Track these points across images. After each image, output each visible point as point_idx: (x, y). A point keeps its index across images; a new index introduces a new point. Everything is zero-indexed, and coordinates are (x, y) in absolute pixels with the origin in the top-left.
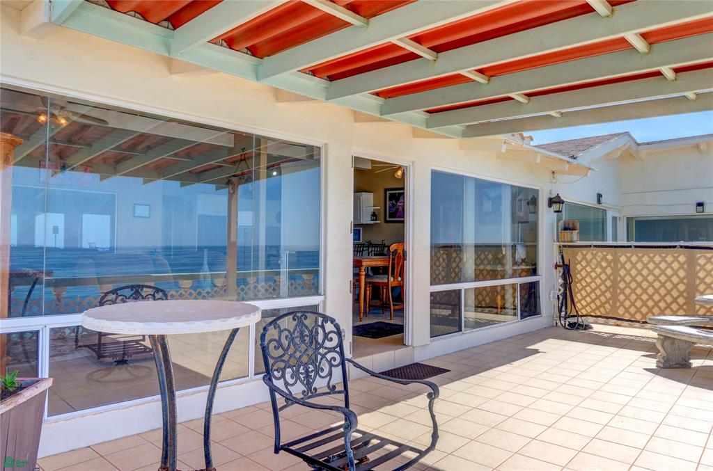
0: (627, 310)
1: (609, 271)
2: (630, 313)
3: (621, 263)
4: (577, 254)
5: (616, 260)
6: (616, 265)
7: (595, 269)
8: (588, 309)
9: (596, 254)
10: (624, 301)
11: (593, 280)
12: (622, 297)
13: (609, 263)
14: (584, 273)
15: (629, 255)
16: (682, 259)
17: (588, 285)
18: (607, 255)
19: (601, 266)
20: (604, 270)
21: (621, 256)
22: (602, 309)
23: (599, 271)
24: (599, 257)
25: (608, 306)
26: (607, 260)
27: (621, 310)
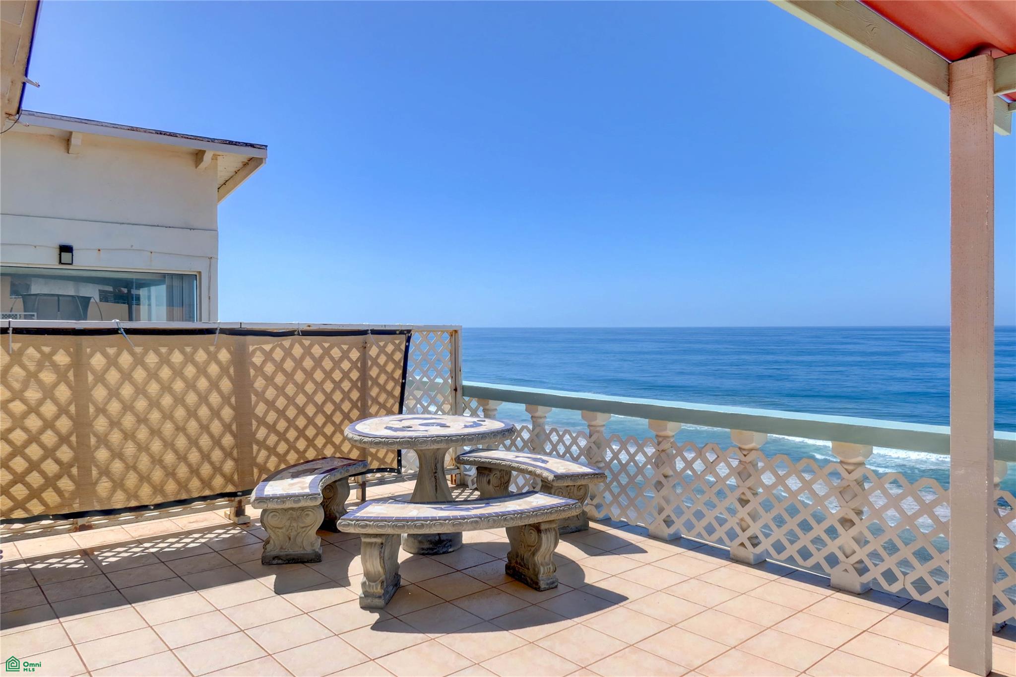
0: (118, 484)
1: (63, 393)
2: (125, 491)
3: (94, 372)
5: (79, 364)
6: (80, 375)
7: (22, 391)
9: (21, 352)
10: (109, 462)
12: (102, 455)
13: (61, 373)
15: (111, 351)
16: (224, 355)
18: (53, 353)
19: (40, 383)
20: (49, 393)
21: (91, 355)
22: (51, 497)
23: (33, 395)
24: (30, 358)
25: (66, 484)
26: (55, 366)
27: (104, 487)
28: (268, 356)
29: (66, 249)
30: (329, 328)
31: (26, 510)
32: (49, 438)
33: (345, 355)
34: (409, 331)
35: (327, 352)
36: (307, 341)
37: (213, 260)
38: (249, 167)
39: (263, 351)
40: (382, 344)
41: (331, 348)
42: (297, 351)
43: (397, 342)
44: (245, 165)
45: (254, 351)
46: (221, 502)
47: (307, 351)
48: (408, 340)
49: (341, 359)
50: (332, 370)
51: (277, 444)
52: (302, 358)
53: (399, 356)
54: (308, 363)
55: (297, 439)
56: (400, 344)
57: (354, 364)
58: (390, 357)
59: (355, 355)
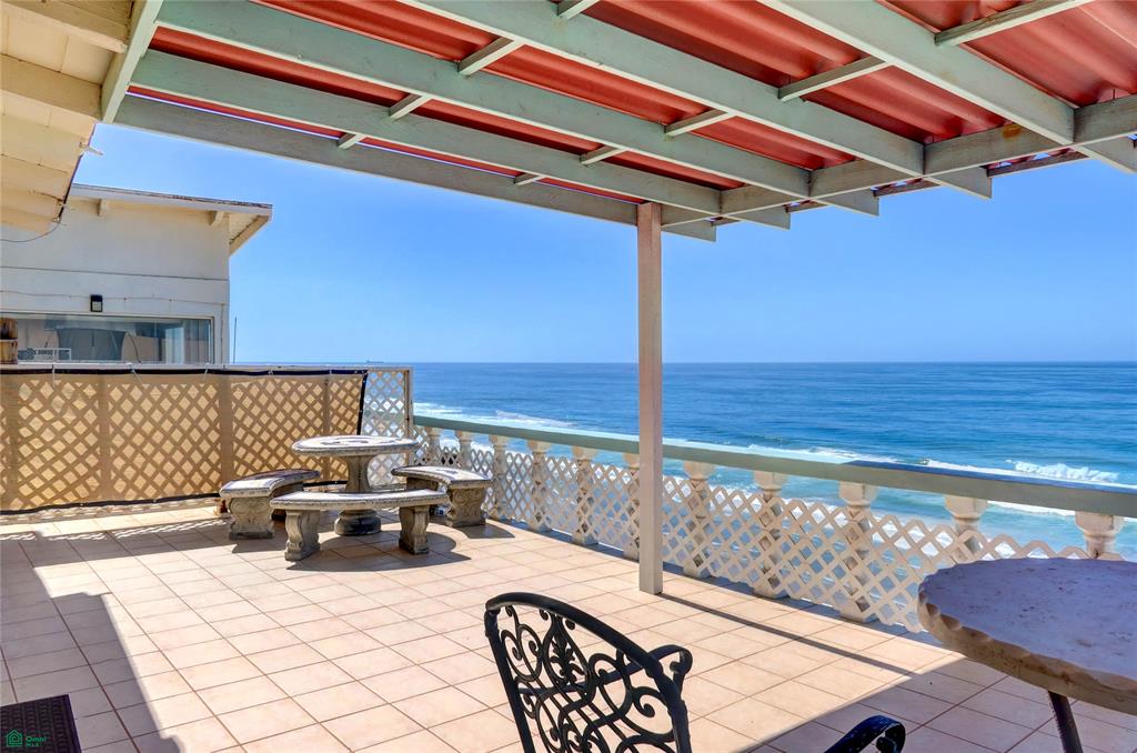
0: (130, 484)
1: (91, 416)
2: (135, 488)
3: (113, 402)
4: (18, 388)
5: (102, 395)
6: (103, 405)
7: (62, 414)
8: (49, 493)
9: (61, 386)
10: (124, 468)
11: (59, 435)
12: (119, 463)
13: (89, 402)
14: (36, 424)
15: (126, 387)
16: (211, 391)
17: (47, 446)
18: (84, 386)
19: (74, 408)
20: (80, 416)
21: (111, 389)
22: (81, 490)
23: (69, 417)
24: (68, 391)
25: (92, 482)
26: (85, 397)
27: (120, 486)
28: (246, 392)
29: (96, 298)
30: (296, 369)
31: (65, 500)
32: (81, 449)
33: (310, 391)
34: (366, 371)
35: (294, 389)
36: (278, 379)
37: (225, 307)
38: (257, 224)
39: (242, 389)
40: (342, 382)
41: (298, 385)
42: (270, 387)
43: (355, 380)
44: (255, 220)
45: (235, 388)
46: (209, 500)
47: (278, 388)
48: (365, 378)
49: (307, 394)
50: (299, 403)
51: (253, 461)
52: (274, 393)
53: (356, 391)
54: (279, 398)
55: (270, 457)
56: (358, 382)
57: (317, 399)
58: (349, 393)
59: (318, 390)
